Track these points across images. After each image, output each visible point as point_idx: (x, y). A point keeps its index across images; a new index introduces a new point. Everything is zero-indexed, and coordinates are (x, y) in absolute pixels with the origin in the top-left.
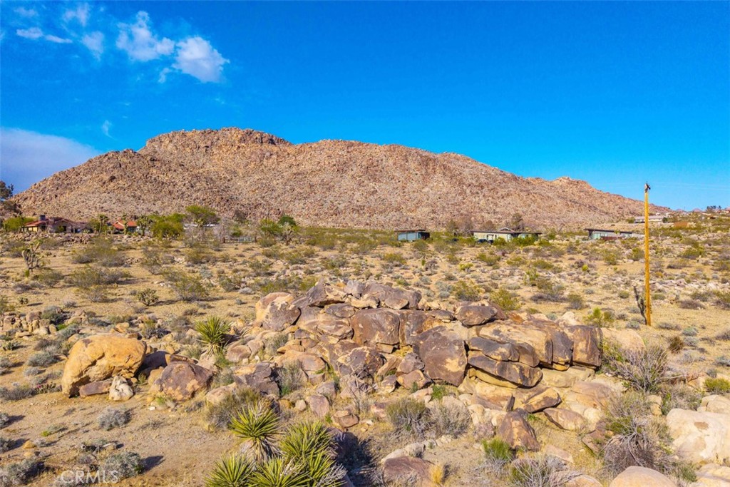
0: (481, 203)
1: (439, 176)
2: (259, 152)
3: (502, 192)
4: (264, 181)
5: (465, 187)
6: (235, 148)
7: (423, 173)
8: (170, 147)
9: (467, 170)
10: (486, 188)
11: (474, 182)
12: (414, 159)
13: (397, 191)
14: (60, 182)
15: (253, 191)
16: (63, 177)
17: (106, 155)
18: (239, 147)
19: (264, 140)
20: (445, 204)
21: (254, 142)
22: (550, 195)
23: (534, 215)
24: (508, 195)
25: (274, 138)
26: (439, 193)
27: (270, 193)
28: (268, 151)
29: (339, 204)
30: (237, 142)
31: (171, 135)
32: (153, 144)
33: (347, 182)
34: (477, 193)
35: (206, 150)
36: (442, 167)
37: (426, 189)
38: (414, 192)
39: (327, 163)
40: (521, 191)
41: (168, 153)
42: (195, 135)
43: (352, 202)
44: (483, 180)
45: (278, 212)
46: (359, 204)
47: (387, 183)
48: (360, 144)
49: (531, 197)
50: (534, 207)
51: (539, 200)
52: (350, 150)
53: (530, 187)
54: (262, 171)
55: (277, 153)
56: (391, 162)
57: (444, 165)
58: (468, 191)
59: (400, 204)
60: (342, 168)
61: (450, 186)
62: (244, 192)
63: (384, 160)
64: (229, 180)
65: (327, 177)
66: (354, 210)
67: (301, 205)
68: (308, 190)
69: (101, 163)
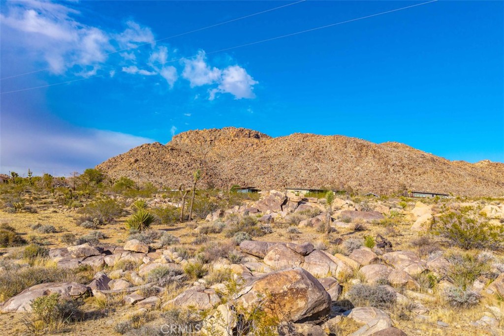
0: (401, 179)
1: (370, 158)
2: (244, 143)
3: (419, 171)
4: (240, 163)
5: (389, 167)
6: (230, 141)
7: (357, 156)
8: (187, 141)
9: (393, 154)
10: (407, 167)
11: (397, 163)
12: (352, 145)
13: (335, 169)
14: (111, 164)
15: (231, 170)
16: (113, 160)
17: (142, 146)
18: (233, 140)
19: (251, 135)
20: (370, 179)
21: (244, 137)
22: (461, 173)
23: (444, 189)
24: (424, 173)
25: (259, 134)
26: (367, 171)
27: (241, 171)
28: (250, 143)
29: (288, 178)
30: (232, 137)
31: (188, 133)
32: (176, 139)
33: (298, 163)
34: (399, 171)
35: (211, 143)
36: (373, 152)
37: (358, 168)
38: (347, 170)
39: (286, 149)
40: (436, 170)
41: (185, 145)
42: (204, 132)
43: (298, 177)
44: (405, 161)
45: (244, 183)
46: (303, 178)
47: (327, 164)
48: (313, 136)
49: (444, 174)
50: (445, 182)
51: (451, 177)
52: (305, 140)
53: (445, 167)
54: (241, 156)
55: (257, 143)
56: (333, 148)
57: (374, 150)
58: (391, 170)
59: (334, 179)
60: (296, 153)
61: (377, 166)
62: (225, 170)
63: (328, 147)
64: (217, 163)
65: (283, 159)
66: (298, 182)
67: (261, 179)
68: (268, 168)
69: (138, 151)
